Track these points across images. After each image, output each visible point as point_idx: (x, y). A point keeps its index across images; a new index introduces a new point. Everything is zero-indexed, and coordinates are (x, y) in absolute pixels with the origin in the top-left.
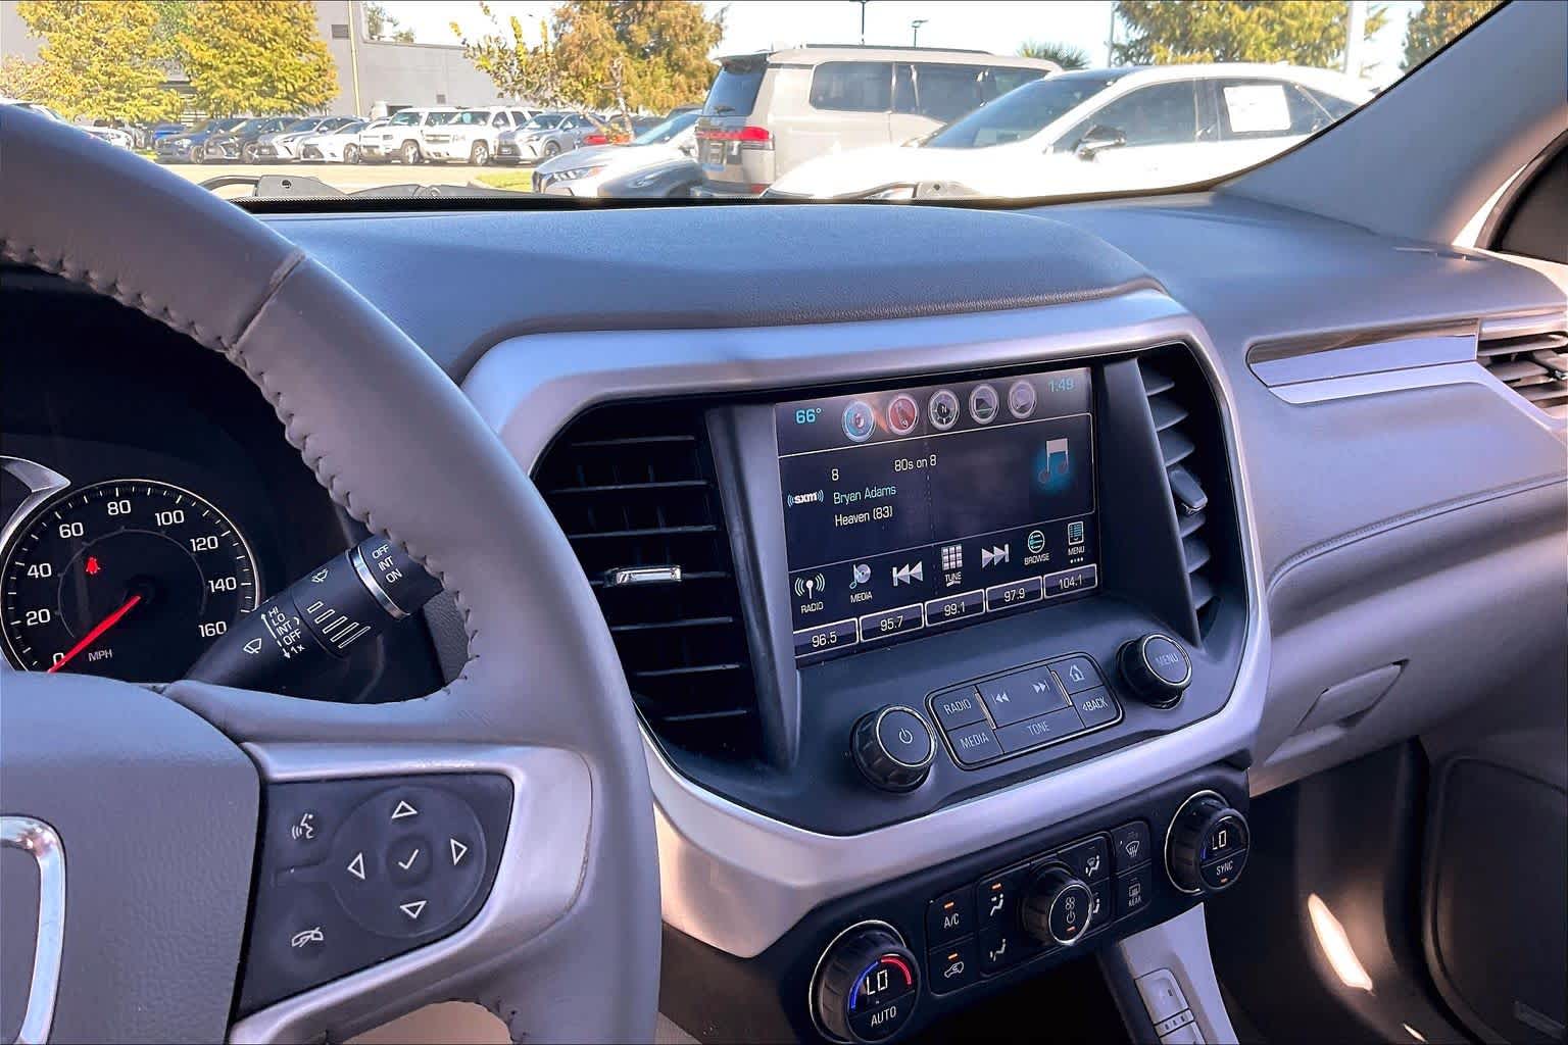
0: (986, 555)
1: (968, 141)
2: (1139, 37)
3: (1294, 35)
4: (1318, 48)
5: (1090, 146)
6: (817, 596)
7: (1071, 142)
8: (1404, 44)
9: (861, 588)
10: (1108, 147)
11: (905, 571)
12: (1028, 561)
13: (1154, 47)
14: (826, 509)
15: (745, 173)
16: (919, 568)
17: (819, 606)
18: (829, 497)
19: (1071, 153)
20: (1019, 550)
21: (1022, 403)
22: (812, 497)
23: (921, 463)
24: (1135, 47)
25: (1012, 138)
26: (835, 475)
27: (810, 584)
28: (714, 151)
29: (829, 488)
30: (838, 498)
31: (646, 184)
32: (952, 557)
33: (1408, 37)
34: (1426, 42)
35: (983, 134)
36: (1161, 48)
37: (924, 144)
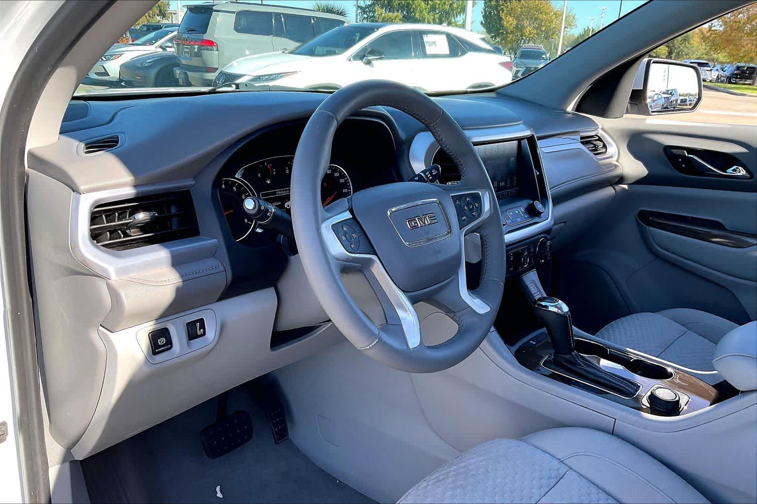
1: (311, 53)
2: (370, 4)
3: (437, 7)
4: (448, 13)
5: (369, 58)
7: (361, 56)
8: (482, 13)
10: (377, 59)
13: (376, 8)
15: (204, 62)
19: (360, 61)
24: (368, 8)
25: (334, 53)
28: (186, 50)
31: (146, 65)
33: (484, 9)
34: (491, 13)
35: (319, 49)
36: (379, 9)
37: (291, 53)
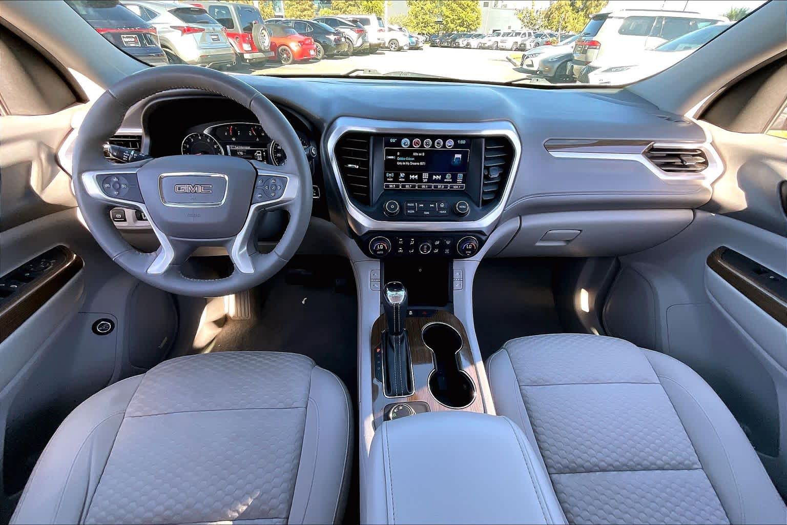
0: (434, 177)
6: (391, 177)
9: (402, 178)
11: (413, 176)
12: (445, 180)
14: (396, 160)
16: (416, 176)
17: (391, 180)
18: (396, 158)
20: (444, 177)
21: (449, 145)
22: (392, 157)
23: (420, 154)
26: (398, 154)
27: (390, 175)
28: (579, 49)
29: (397, 156)
30: (399, 159)
32: (425, 176)
